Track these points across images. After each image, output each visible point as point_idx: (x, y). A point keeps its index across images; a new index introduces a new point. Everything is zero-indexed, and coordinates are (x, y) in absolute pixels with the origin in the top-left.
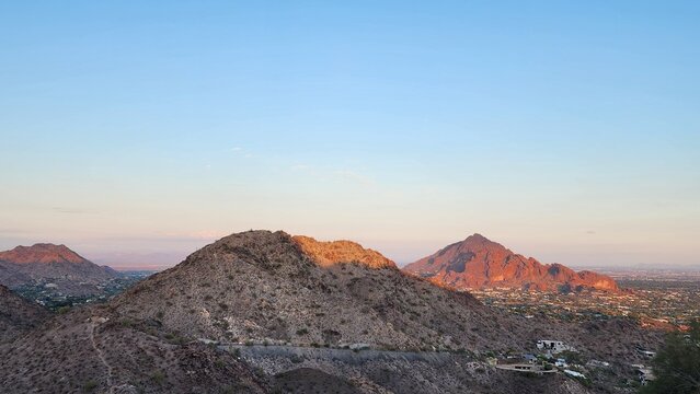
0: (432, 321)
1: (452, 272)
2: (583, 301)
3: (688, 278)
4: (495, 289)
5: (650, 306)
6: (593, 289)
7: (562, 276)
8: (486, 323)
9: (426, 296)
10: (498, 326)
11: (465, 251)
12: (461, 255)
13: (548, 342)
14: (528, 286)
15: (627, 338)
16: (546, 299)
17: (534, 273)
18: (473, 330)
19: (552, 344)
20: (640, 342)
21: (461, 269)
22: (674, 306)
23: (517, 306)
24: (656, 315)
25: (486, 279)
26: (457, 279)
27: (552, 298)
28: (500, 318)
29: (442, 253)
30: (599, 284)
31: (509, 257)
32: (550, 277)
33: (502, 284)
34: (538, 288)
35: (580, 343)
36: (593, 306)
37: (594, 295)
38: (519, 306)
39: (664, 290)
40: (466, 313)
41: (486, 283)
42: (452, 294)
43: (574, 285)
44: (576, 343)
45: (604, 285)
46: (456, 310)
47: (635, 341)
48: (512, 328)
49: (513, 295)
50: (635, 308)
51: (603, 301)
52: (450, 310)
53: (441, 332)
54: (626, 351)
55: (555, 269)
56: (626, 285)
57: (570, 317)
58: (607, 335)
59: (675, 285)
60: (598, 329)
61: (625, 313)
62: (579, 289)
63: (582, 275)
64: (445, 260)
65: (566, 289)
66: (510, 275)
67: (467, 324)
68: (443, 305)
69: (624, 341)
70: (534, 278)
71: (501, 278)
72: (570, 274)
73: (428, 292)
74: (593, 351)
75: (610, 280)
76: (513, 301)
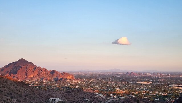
0: (8, 94)
1: (12, 74)
2: (62, 84)
3: (96, 74)
4: (29, 81)
5: (85, 84)
6: (66, 79)
7: (55, 75)
8: (30, 93)
9: (5, 84)
10: (35, 94)
11: (17, 65)
12: (16, 67)
13: (53, 99)
14: (43, 79)
15: (80, 95)
16: (49, 84)
17: (45, 74)
18: (25, 96)
19: (55, 99)
20: (84, 96)
21: (16, 73)
22: (92, 84)
23: (39, 86)
24: (87, 87)
25: (26, 77)
26: (14, 77)
27: (51, 83)
28: (35, 91)
29: (7, 66)
30: (68, 77)
31: (35, 67)
32: (51, 75)
33: (32, 78)
34: (46, 80)
35: (65, 98)
36: (66, 85)
37: (67, 81)
38: (39, 87)
39: (89, 79)
40: (22, 90)
41: (26, 78)
42: (16, 83)
43: (60, 78)
44: (63, 98)
45: (70, 77)
46: (18, 88)
47: (83, 96)
48: (40, 94)
49: (37, 82)
50: (80, 85)
51: (69, 83)
52: (15, 89)
53: (12, 98)
54: (80, 100)
55: (53, 72)
56: (77, 77)
57: (59, 89)
58: (74, 95)
59: (92, 77)
60: (70, 93)
61: (77, 87)
62: (61, 79)
63: (62, 74)
64: (8, 69)
65: (57, 79)
66: (36, 75)
67: (22, 94)
68: (12, 87)
69: (79, 96)
70: (45, 75)
71: (32, 76)
72: (58, 74)
73: (6, 82)
74: (69, 101)
75: (72, 75)
76: (37, 85)
